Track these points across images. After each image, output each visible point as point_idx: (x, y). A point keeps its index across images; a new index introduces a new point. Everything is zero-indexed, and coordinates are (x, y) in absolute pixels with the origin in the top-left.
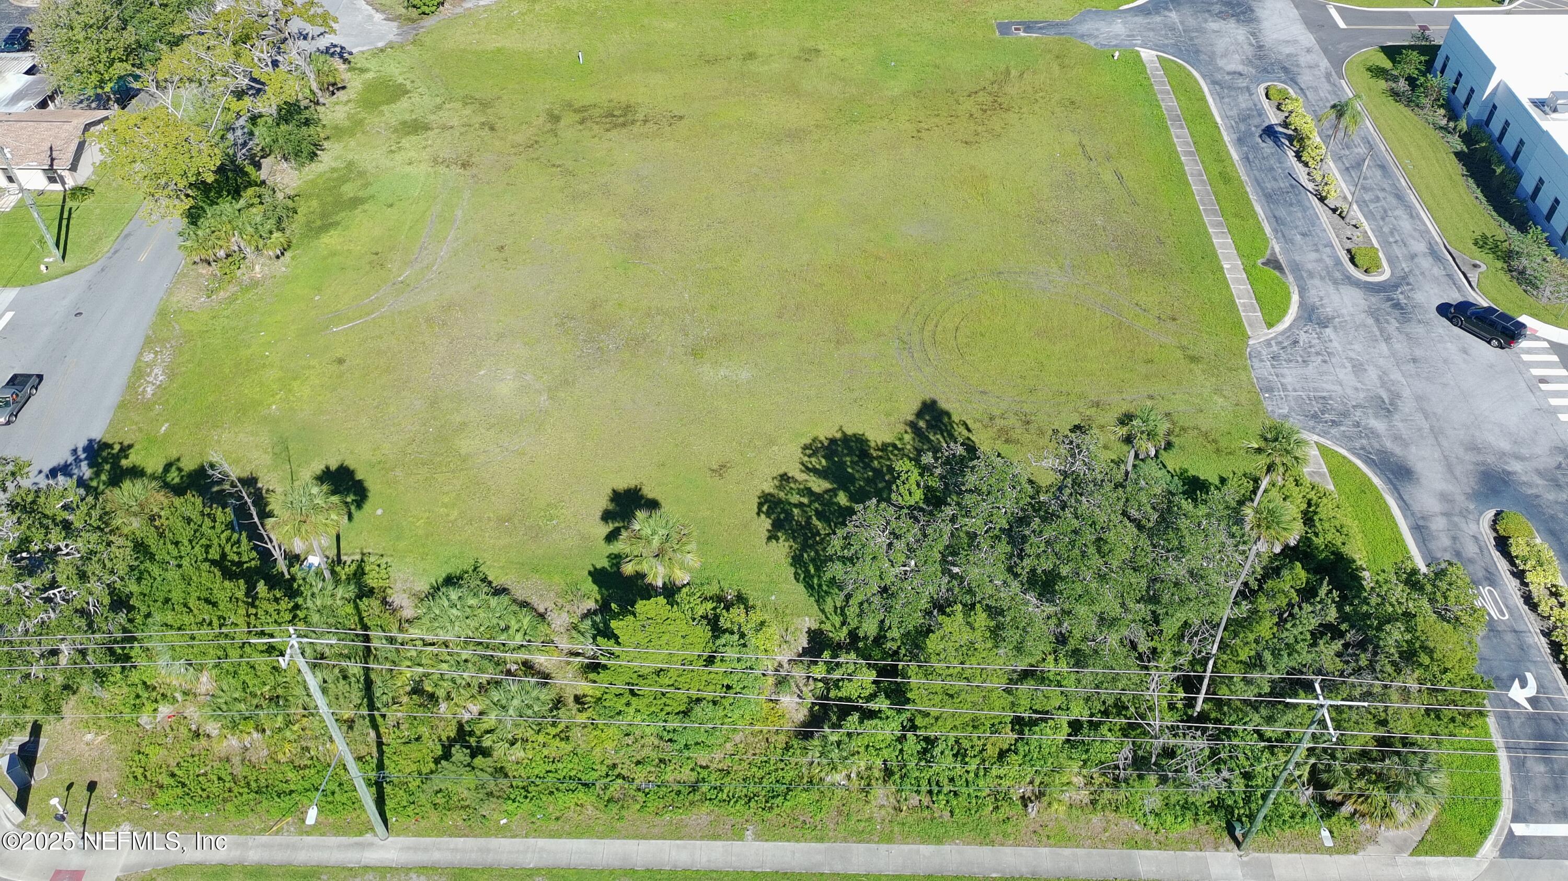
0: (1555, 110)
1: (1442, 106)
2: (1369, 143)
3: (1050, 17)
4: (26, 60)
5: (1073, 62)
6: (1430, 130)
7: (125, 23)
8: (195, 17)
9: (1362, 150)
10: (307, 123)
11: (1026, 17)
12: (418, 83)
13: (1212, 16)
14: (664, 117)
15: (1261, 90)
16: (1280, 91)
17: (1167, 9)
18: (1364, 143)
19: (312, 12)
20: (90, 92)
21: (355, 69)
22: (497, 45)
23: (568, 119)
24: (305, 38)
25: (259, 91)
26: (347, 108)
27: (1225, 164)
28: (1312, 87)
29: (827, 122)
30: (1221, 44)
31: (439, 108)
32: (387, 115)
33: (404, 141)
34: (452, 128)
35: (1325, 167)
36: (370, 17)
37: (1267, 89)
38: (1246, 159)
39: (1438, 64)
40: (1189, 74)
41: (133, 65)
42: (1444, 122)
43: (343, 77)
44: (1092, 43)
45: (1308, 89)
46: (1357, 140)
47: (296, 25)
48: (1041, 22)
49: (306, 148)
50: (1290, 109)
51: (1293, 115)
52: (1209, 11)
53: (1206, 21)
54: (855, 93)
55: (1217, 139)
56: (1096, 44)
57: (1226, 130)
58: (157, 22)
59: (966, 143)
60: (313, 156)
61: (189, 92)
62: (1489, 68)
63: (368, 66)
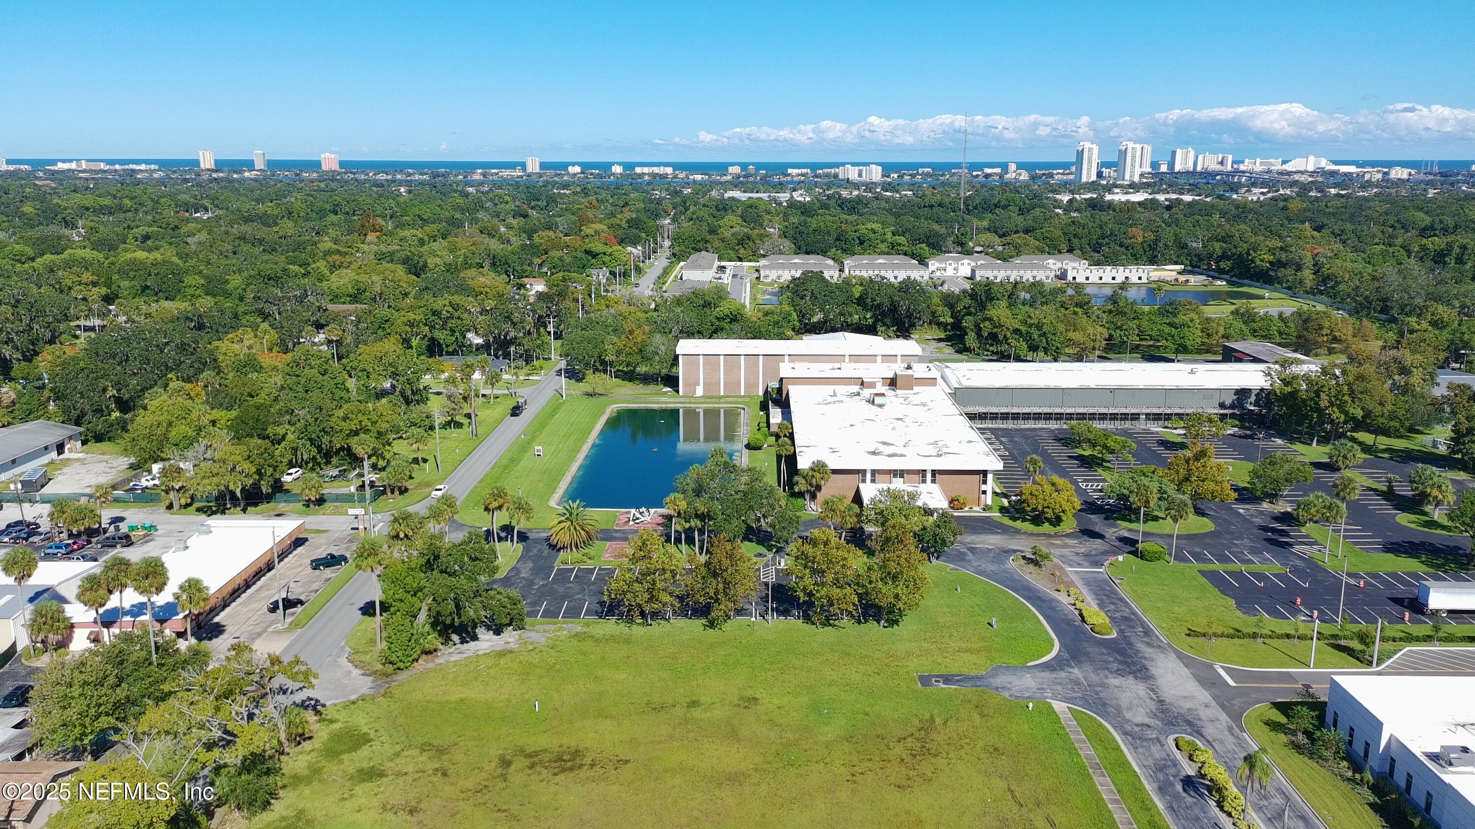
0: (1451, 764)
1: (1343, 759)
2: (1284, 794)
3: (965, 671)
4: (18, 714)
5: (992, 711)
6: (1339, 782)
7: (120, 680)
8: (187, 675)
9: (1279, 800)
10: (268, 772)
11: (944, 671)
12: (382, 732)
13: (1111, 672)
14: (610, 761)
15: (1171, 740)
16: (1188, 742)
17: (1069, 666)
18: (1280, 794)
19: (296, 669)
20: (69, 744)
21: (324, 720)
22: (461, 696)
23: (520, 763)
24: (285, 693)
25: (229, 742)
26: (309, 757)
27: (1152, 812)
28: (1217, 740)
29: (766, 766)
30: (1124, 699)
31: (397, 755)
32: (346, 763)
33: (357, 788)
34: (406, 774)
35: (1248, 817)
36: (350, 672)
37: (1176, 741)
38: (1171, 808)
39: (1329, 719)
40: (1100, 725)
41: (117, 719)
42: (1350, 774)
43: (312, 728)
44: (1006, 694)
45: (1214, 741)
46: (1273, 792)
47: (279, 680)
48: (959, 676)
49: (262, 796)
50: (1202, 760)
51: (1206, 765)
52: (1108, 669)
53: (1107, 677)
54: (791, 738)
55: (1138, 788)
56: (1011, 696)
57: (1147, 778)
58: (151, 680)
59: (899, 787)
60: (266, 805)
61: (164, 744)
62: (1377, 725)
63: (338, 717)
